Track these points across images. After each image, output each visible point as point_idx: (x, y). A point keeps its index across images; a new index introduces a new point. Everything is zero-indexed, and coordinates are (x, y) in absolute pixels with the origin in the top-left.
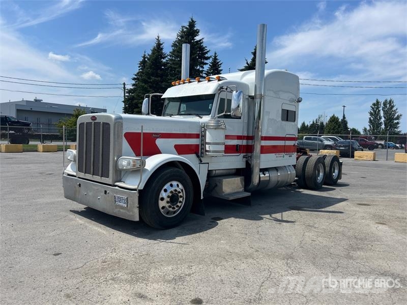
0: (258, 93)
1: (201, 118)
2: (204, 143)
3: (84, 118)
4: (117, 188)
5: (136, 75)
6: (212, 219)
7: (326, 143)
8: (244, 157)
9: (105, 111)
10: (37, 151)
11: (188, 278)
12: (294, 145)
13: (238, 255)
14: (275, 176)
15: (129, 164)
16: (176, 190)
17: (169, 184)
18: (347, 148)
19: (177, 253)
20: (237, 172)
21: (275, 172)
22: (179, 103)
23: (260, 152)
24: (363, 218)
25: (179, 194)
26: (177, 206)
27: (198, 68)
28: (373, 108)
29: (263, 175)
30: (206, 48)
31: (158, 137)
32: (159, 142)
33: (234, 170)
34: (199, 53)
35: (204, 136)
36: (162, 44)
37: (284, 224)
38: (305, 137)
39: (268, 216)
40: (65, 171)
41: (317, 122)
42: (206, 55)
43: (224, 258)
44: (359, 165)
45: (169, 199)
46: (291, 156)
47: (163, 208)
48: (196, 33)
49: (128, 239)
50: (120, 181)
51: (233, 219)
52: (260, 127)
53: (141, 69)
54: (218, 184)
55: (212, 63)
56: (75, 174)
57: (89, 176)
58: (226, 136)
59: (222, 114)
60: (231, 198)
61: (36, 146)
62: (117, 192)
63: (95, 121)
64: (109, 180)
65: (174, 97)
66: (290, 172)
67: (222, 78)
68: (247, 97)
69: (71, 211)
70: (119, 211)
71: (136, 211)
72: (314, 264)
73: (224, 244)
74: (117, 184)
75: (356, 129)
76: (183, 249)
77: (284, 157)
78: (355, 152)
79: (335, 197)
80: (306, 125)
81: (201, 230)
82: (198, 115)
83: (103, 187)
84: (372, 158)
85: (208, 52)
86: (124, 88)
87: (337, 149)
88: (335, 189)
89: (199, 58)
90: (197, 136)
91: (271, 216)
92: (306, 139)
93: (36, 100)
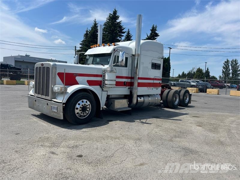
0: (137, 53)
1: (104, 66)
2: (104, 80)
3: (38, 64)
4: (53, 102)
5: (82, 42)
6: (107, 121)
7: (193, 84)
8: (129, 88)
9: (66, 62)
10: (24, 84)
11: (80, 147)
12: (159, 83)
13: (112, 138)
14: (148, 100)
15: (58, 89)
16: (85, 104)
17: (81, 100)
18: (203, 87)
19: (80, 136)
20: (125, 97)
21: (148, 98)
22: (93, 58)
23: (137, 86)
24: (191, 123)
25: (87, 107)
26: (86, 113)
27: (118, 38)
28: (225, 64)
29: (140, 99)
30: (123, 27)
31: (77, 76)
32: (78, 78)
33: (123, 96)
34: (119, 30)
35: (104, 76)
36: (97, 24)
37: (145, 124)
38: (180, 80)
39: (138, 121)
40: (29, 93)
41: (191, 72)
42: (123, 31)
43: (104, 139)
44: (207, 97)
45: (81, 109)
46: (157, 89)
47: (78, 113)
48: (117, 17)
49: (57, 129)
50: (55, 98)
51: (119, 121)
52: (138, 73)
53: (85, 38)
54: (112, 102)
55: (126, 35)
56: (33, 94)
57: (40, 96)
58: (116, 76)
59: (115, 64)
60: (119, 110)
61: (24, 82)
62: (52, 104)
63: (43, 66)
64: (49, 98)
65: (90, 54)
66: (157, 98)
67: (117, 44)
68: (131, 55)
69: (32, 115)
70: (54, 114)
71: (62, 114)
72: (150, 143)
73: (107, 133)
74: (53, 100)
75: (215, 76)
76: (84, 134)
77: (153, 89)
78: (207, 89)
79: (183, 113)
80: (185, 73)
81: (98, 126)
82: (102, 65)
83: (46, 102)
84: (217, 93)
85: (124, 29)
86: (76, 49)
87: (197, 88)
88: (185, 109)
89: (119, 33)
90: (101, 76)
91: (140, 121)
92: (181, 81)
93: (26, 56)
